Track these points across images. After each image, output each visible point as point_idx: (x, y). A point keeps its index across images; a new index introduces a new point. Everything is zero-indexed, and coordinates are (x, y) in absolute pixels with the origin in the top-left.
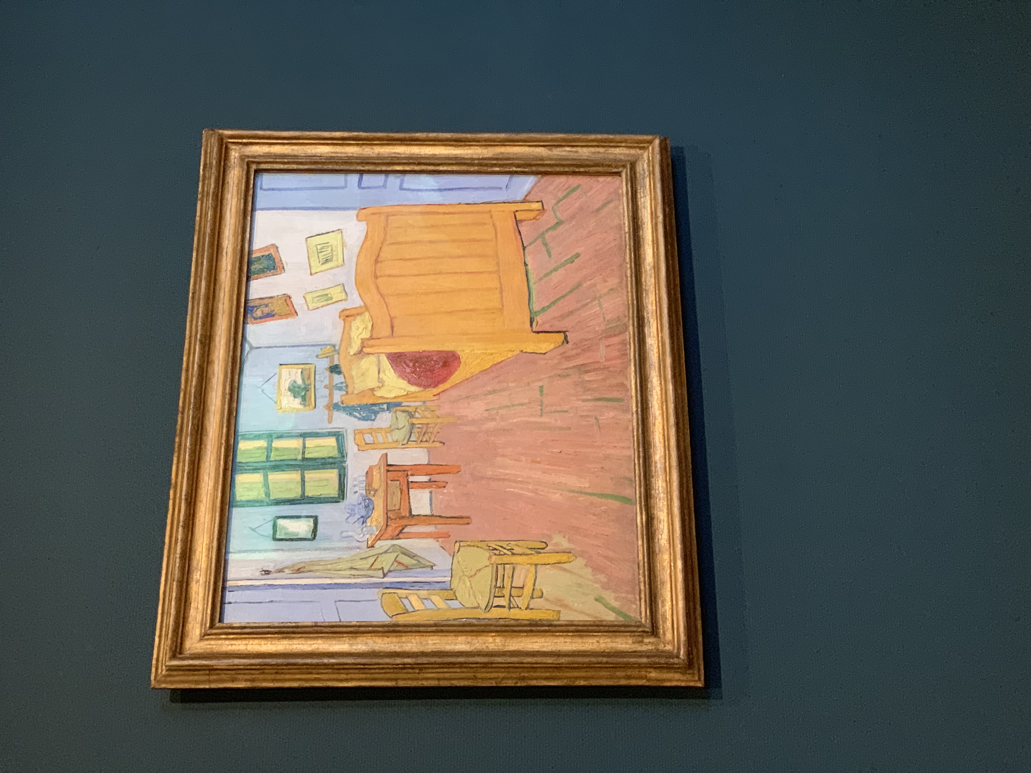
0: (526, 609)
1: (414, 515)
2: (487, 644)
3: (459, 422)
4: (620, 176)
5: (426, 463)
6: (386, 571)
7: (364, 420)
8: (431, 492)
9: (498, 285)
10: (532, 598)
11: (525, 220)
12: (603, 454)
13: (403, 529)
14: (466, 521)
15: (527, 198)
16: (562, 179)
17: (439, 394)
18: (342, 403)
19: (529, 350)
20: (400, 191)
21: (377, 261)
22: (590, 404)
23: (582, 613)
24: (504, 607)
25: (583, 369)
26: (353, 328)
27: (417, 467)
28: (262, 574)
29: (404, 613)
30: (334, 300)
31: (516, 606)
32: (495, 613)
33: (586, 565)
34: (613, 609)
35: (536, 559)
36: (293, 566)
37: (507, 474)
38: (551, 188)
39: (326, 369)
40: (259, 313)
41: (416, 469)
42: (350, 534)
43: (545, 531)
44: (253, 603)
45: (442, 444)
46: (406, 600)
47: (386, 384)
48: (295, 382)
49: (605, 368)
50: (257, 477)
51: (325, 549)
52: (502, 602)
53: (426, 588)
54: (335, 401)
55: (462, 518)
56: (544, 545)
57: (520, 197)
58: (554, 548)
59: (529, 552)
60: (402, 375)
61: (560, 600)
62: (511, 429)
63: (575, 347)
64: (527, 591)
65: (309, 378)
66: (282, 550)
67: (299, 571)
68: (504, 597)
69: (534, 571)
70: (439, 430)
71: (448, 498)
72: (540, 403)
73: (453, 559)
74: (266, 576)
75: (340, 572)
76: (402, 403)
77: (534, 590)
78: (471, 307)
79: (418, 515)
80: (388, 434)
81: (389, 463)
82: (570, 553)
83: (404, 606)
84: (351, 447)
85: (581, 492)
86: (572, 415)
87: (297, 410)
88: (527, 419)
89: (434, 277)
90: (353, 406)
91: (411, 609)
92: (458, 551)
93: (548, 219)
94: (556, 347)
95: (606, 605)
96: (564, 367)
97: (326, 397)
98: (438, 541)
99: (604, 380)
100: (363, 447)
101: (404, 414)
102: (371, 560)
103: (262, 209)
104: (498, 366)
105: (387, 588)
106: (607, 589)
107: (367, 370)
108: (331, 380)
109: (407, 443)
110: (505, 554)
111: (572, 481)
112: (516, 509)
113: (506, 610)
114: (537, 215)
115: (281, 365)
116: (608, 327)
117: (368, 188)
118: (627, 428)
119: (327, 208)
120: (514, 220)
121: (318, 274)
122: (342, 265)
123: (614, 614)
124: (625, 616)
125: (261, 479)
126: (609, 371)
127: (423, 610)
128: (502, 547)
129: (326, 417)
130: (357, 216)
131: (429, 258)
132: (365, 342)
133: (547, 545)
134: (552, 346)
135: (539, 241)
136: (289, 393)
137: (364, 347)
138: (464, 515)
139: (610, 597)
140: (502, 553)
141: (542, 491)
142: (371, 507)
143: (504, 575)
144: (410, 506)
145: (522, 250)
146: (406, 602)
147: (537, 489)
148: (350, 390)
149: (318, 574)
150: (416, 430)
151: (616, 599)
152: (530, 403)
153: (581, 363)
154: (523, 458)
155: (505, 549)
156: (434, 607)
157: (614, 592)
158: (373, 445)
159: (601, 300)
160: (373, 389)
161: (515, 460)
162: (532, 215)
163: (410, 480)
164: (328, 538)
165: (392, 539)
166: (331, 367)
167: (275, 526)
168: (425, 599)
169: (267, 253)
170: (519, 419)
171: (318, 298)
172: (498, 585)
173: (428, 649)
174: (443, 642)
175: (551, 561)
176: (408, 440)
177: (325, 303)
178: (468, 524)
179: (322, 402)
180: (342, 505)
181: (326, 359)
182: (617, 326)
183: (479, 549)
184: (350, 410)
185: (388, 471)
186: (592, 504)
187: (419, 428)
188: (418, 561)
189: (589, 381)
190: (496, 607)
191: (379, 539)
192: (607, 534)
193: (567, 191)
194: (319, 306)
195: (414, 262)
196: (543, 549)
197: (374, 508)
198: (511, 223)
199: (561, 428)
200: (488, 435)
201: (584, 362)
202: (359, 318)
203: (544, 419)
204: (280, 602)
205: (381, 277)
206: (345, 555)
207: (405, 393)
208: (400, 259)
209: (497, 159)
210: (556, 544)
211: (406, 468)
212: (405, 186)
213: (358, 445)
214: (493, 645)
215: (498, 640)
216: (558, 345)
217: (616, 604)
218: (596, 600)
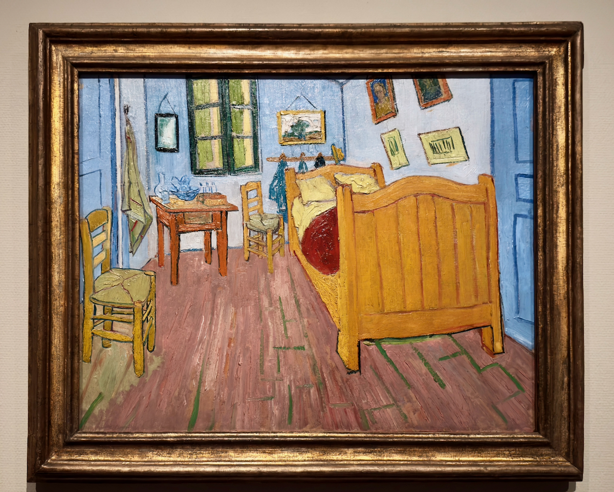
0: (92, 333)
1: (180, 236)
2: (58, 299)
3: (269, 274)
4: (535, 431)
5: (228, 245)
6: (128, 212)
7: (270, 189)
8: (201, 250)
9: (408, 309)
10: (103, 338)
11: (481, 336)
12: (237, 403)
13: (167, 226)
14: (174, 281)
15: (506, 338)
16: (530, 374)
17: (296, 256)
18: (286, 170)
19: (340, 337)
20: (513, 214)
21: (433, 195)
22: (286, 392)
23: (89, 380)
24: (95, 314)
25: (321, 387)
26: (363, 176)
27: (225, 238)
28: (125, 106)
29: (89, 228)
30: (391, 157)
31: (95, 324)
32: (89, 307)
33: (132, 386)
34: (92, 408)
35: (138, 342)
36: (133, 133)
37: (218, 317)
38: (519, 362)
39: (320, 154)
40: (378, 88)
41: (223, 237)
42: (162, 180)
43: (164, 350)
44: (99, 101)
45: (247, 259)
46: (102, 230)
47: (306, 208)
48: (308, 126)
49: (323, 408)
50: (215, 97)
51: (148, 160)
52: (99, 313)
53: (112, 248)
54: (288, 163)
55: (177, 277)
56: (151, 348)
57: (507, 330)
58: (148, 358)
59: (145, 336)
60: (316, 223)
61: (100, 362)
62: (261, 320)
63: (345, 381)
64: (109, 334)
65: (311, 138)
66: (147, 123)
67: (128, 138)
68: (104, 314)
69: (126, 340)
70: (260, 257)
71: (196, 265)
72: (287, 347)
73: (139, 270)
74: (122, 110)
75: (127, 173)
76: (287, 223)
77: (109, 340)
78: (385, 284)
79: (180, 239)
80: (257, 211)
81: (228, 212)
82: (144, 371)
83: (96, 229)
84: (242, 179)
85: (201, 383)
86: (276, 375)
87: (279, 129)
88: (272, 334)
89: (417, 249)
90: (283, 179)
91: (93, 234)
92: (146, 274)
93: (484, 359)
94: (343, 363)
95: (96, 401)
96: (324, 370)
97: (293, 155)
98: (156, 256)
99: (311, 406)
100: (244, 190)
101: (276, 225)
102: (138, 200)
103: (491, 83)
104: (324, 309)
105: (112, 214)
106: (110, 403)
107: (319, 191)
108: (310, 158)
109: (248, 228)
110: (143, 315)
111: (211, 375)
112: (185, 324)
113: (92, 315)
114: (486, 347)
115: (325, 112)
116: (366, 412)
117: (517, 184)
118: (262, 425)
119: (493, 145)
120: (482, 325)
121: (420, 141)
122: (429, 163)
123: (87, 409)
124: (87, 418)
125: (213, 101)
126: (319, 411)
127: (92, 245)
128: (150, 312)
129: (273, 155)
130: (484, 175)
131: (438, 244)
132: (348, 188)
133: (151, 352)
134: (345, 359)
135: (457, 349)
136: (296, 121)
137: (343, 187)
138: (180, 279)
139: (102, 406)
140: (144, 312)
141: (201, 347)
142: (187, 198)
143: (124, 314)
144: (188, 232)
145: (448, 332)
146: (100, 230)
147: (203, 343)
148: (300, 176)
149: (125, 154)
150: (260, 236)
151: (101, 411)
152: (287, 337)
153: (328, 385)
154: (234, 331)
155: (148, 315)
156: (95, 254)
157: (107, 409)
158: (246, 197)
159: (394, 407)
160: (301, 197)
161: (232, 324)
162: (487, 342)
163: (213, 231)
164: (158, 162)
165: (157, 218)
166: (322, 157)
167: (168, 115)
168: (102, 246)
169: (442, 90)
170: (271, 327)
171: (393, 143)
172: (114, 309)
173: (54, 249)
174: (61, 262)
175: (136, 355)
176: (250, 229)
177: (389, 149)
178: (172, 282)
179: (287, 151)
180: (189, 173)
181: (330, 153)
182: (367, 421)
183: (148, 292)
184: (280, 176)
185: (221, 212)
186: (190, 392)
187: (263, 238)
188: (137, 240)
189: (309, 392)
190: (95, 306)
191: (157, 206)
192: (161, 405)
193: (516, 377)
194: (385, 144)
195: (433, 231)
196: (148, 348)
197: (186, 200)
198: (478, 322)
199: (262, 365)
200: (255, 299)
201: (329, 388)
202: (372, 181)
203: (271, 350)
204: (100, 123)
205: (417, 199)
206: (142, 178)
207: (297, 226)
208: (436, 218)
209: (552, 309)
210: (152, 360)
211: (224, 227)
212: (519, 220)
213: (246, 185)
214: (58, 305)
215: (62, 309)
216: (346, 363)
217: (96, 411)
218: (100, 394)
